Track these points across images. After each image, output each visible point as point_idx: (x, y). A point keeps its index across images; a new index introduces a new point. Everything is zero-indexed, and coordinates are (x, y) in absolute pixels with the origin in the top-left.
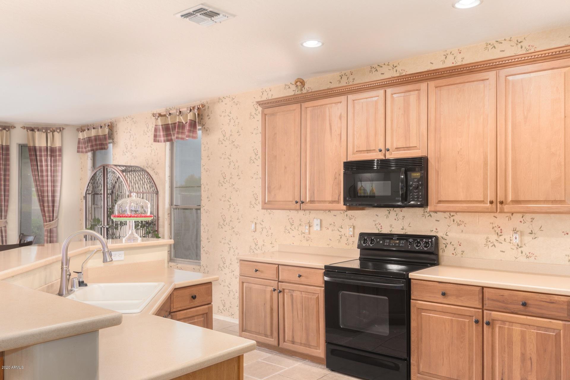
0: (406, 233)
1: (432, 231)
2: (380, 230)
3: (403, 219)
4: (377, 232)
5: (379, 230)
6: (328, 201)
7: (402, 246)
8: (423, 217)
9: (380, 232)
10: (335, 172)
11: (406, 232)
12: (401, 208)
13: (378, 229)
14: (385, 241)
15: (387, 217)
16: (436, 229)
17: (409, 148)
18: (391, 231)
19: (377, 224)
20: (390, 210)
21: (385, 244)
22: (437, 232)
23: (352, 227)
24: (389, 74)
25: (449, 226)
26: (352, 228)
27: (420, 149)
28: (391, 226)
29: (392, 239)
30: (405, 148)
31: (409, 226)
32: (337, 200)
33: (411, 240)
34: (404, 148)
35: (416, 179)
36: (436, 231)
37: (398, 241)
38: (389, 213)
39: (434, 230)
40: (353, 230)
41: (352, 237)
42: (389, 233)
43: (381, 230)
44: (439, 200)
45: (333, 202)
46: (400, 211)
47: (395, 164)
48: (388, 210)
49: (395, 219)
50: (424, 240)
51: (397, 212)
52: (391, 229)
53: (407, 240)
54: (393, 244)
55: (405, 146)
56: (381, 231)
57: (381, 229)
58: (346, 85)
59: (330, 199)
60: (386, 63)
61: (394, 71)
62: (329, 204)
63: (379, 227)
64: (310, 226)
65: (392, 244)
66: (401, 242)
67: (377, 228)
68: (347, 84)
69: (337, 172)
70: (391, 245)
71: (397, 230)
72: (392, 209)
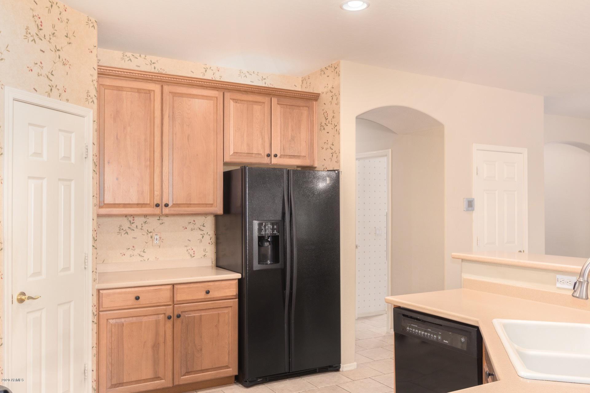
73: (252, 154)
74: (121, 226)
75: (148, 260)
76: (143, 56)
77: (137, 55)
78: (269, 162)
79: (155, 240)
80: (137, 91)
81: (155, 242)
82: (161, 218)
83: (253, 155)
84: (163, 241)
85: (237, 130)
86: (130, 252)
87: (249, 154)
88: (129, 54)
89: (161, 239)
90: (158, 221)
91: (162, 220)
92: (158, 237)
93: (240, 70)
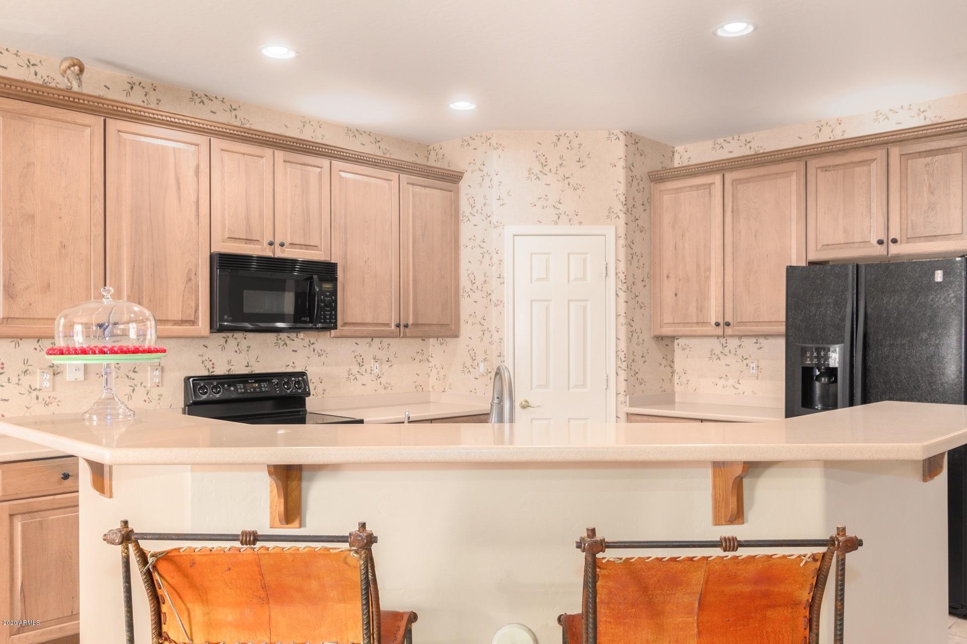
0: (253, 371)
1: (288, 366)
2: (211, 370)
3: (248, 351)
4: (206, 373)
5: (209, 371)
6: (173, 320)
7: (265, 391)
8: (276, 347)
9: (211, 374)
10: (187, 269)
11: (253, 369)
12: (245, 334)
13: (208, 369)
14: (236, 386)
15: (223, 348)
16: (294, 363)
17: (307, 246)
18: (229, 371)
19: (206, 360)
20: (228, 337)
21: (240, 391)
22: (294, 367)
23: (160, 368)
24: (224, 118)
25: (309, 358)
26: (159, 372)
27: (321, 251)
28: (229, 362)
29: (247, 382)
30: (303, 246)
31: (257, 360)
32: (192, 319)
33: (275, 381)
34: (301, 245)
35: (328, 292)
36: (293, 365)
37: (257, 385)
38: (226, 341)
39: (291, 364)
40: (160, 373)
41: (158, 386)
42: (227, 373)
43: (213, 370)
44: (345, 321)
45: (181, 323)
46: (243, 338)
47: (258, 264)
48: (225, 338)
49: (236, 351)
50: (293, 379)
51: (239, 340)
52: (229, 368)
53: (270, 381)
54: (252, 390)
55: (303, 243)
56: (212, 372)
57: (213, 368)
58: (141, 104)
59: (179, 317)
60: (220, 98)
61: (232, 115)
62: (173, 326)
63: (209, 365)
64: (54, 374)
65: (250, 389)
66: (239, 387)
67: (205, 367)
68: (145, 105)
69: (191, 270)
70: (249, 391)
71: (239, 369)
72: (230, 335)
73: (853, 243)
74: (712, 350)
75: (743, 393)
76: (736, 137)
77: (729, 139)
78: (885, 253)
79: (751, 369)
80: (696, 188)
81: (751, 371)
82: (759, 341)
83: (856, 245)
84: (762, 371)
85: (827, 212)
86: (722, 382)
87: (848, 244)
88: (720, 141)
89: (759, 368)
90: (755, 344)
91: (760, 343)
92: (754, 365)
93: (876, 112)
